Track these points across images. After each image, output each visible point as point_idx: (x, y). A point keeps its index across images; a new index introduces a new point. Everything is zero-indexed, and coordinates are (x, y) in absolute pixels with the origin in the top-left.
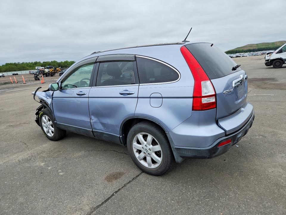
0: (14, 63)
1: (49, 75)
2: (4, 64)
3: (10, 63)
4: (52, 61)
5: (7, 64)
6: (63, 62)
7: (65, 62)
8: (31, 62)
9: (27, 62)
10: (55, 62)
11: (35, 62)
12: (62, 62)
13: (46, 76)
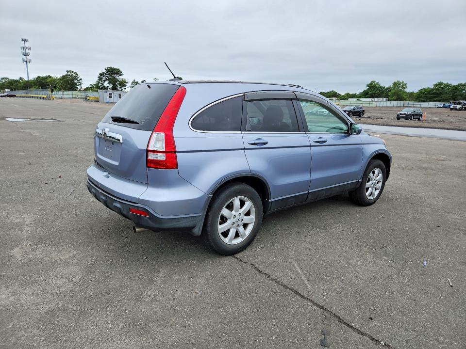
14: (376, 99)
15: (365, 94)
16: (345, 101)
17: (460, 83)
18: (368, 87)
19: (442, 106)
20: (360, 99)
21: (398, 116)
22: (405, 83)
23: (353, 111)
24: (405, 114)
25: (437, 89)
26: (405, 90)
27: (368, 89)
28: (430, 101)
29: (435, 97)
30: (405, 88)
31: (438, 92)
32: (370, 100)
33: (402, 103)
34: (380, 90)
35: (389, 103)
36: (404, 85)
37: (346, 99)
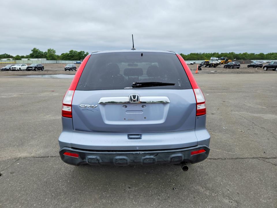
0: (196, 53)
1: (212, 66)
2: (189, 54)
3: (194, 53)
4: (230, 53)
5: (191, 54)
6: (242, 53)
7: (243, 54)
8: (210, 53)
9: (207, 53)
10: (232, 53)
11: (213, 53)
12: (240, 54)
13: (210, 67)
14: (40, 59)
15: (32, 56)
16: (20, 61)
17: (81, 51)
18: (32, 52)
19: (76, 63)
20: (30, 59)
21: (65, 69)
22: (54, 50)
23: (37, 67)
24: (69, 68)
25: (71, 54)
26: (55, 54)
27: (33, 53)
28: (69, 60)
29: (71, 58)
30: (55, 53)
31: (72, 55)
32: (36, 59)
33: (55, 61)
34: (41, 54)
35: (48, 61)
36: (54, 51)
37: (20, 59)
